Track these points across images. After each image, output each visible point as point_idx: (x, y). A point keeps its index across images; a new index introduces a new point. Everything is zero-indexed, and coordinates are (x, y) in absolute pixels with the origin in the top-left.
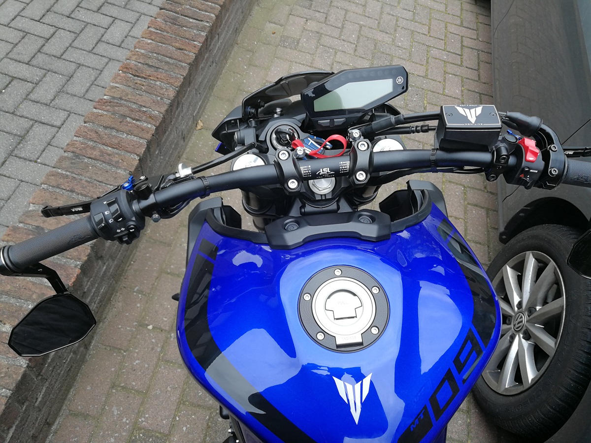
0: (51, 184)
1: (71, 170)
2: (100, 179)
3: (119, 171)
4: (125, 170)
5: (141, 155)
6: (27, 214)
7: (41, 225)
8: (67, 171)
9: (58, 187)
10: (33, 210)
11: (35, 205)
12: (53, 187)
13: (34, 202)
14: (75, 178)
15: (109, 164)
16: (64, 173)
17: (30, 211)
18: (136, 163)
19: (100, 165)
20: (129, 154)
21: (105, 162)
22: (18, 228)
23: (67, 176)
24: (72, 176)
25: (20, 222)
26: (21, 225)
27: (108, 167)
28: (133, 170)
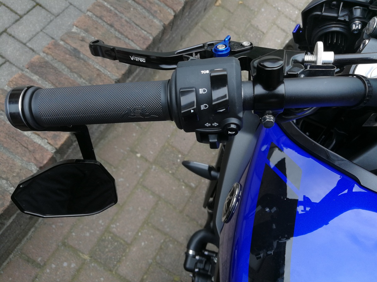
0: (96, 14)
1: (115, 6)
2: (138, 22)
3: (155, 20)
4: (161, 21)
5: (177, 12)
6: (69, 34)
7: (79, 48)
8: (111, 6)
9: (101, 18)
10: (75, 33)
11: (77, 28)
12: (97, 16)
13: (77, 25)
14: (116, 14)
15: (149, 11)
16: (109, 6)
17: (73, 33)
18: (171, 17)
19: (141, 9)
20: (167, 8)
21: (145, 8)
22: (59, 45)
23: (111, 10)
24: (115, 12)
25: (62, 40)
26: (62, 43)
27: (147, 14)
28: (167, 23)
